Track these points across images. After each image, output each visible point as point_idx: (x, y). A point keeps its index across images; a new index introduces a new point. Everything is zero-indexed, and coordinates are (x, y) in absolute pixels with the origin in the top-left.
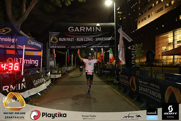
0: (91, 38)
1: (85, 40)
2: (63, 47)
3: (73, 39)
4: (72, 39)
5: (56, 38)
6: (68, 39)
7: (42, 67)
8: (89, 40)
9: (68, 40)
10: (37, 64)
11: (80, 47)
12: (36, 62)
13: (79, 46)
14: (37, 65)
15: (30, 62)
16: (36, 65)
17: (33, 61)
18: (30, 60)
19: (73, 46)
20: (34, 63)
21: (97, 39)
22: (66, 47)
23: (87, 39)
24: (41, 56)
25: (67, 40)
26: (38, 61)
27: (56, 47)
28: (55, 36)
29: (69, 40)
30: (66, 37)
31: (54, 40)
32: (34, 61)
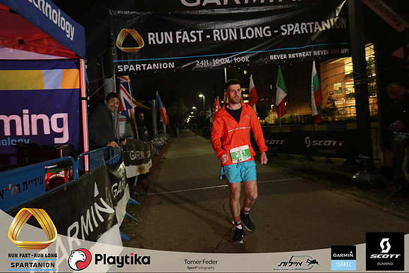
0: (263, 26)
1: (244, 35)
2: (165, 66)
3: (200, 32)
4: (197, 35)
5: (136, 36)
6: (182, 35)
7: (91, 148)
8: (258, 32)
9: (180, 40)
10: (61, 135)
11: (227, 61)
12: (55, 125)
13: (224, 57)
14: (66, 139)
15: (26, 124)
16: (57, 140)
17: (40, 122)
18: (26, 118)
19: (200, 59)
20: (47, 131)
21: (287, 30)
22: (177, 63)
23: (250, 31)
24: (80, 90)
25: (178, 37)
26: (64, 116)
27: (138, 67)
28: (131, 27)
29: (186, 38)
30: (172, 28)
31: (129, 41)
32: (44, 117)
